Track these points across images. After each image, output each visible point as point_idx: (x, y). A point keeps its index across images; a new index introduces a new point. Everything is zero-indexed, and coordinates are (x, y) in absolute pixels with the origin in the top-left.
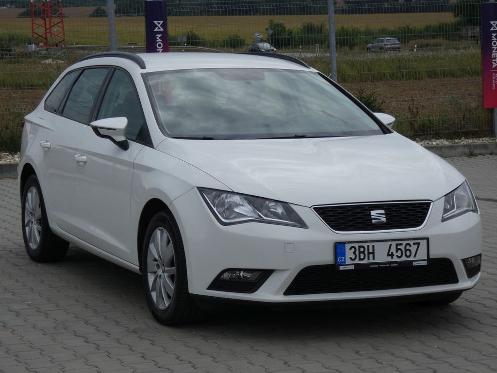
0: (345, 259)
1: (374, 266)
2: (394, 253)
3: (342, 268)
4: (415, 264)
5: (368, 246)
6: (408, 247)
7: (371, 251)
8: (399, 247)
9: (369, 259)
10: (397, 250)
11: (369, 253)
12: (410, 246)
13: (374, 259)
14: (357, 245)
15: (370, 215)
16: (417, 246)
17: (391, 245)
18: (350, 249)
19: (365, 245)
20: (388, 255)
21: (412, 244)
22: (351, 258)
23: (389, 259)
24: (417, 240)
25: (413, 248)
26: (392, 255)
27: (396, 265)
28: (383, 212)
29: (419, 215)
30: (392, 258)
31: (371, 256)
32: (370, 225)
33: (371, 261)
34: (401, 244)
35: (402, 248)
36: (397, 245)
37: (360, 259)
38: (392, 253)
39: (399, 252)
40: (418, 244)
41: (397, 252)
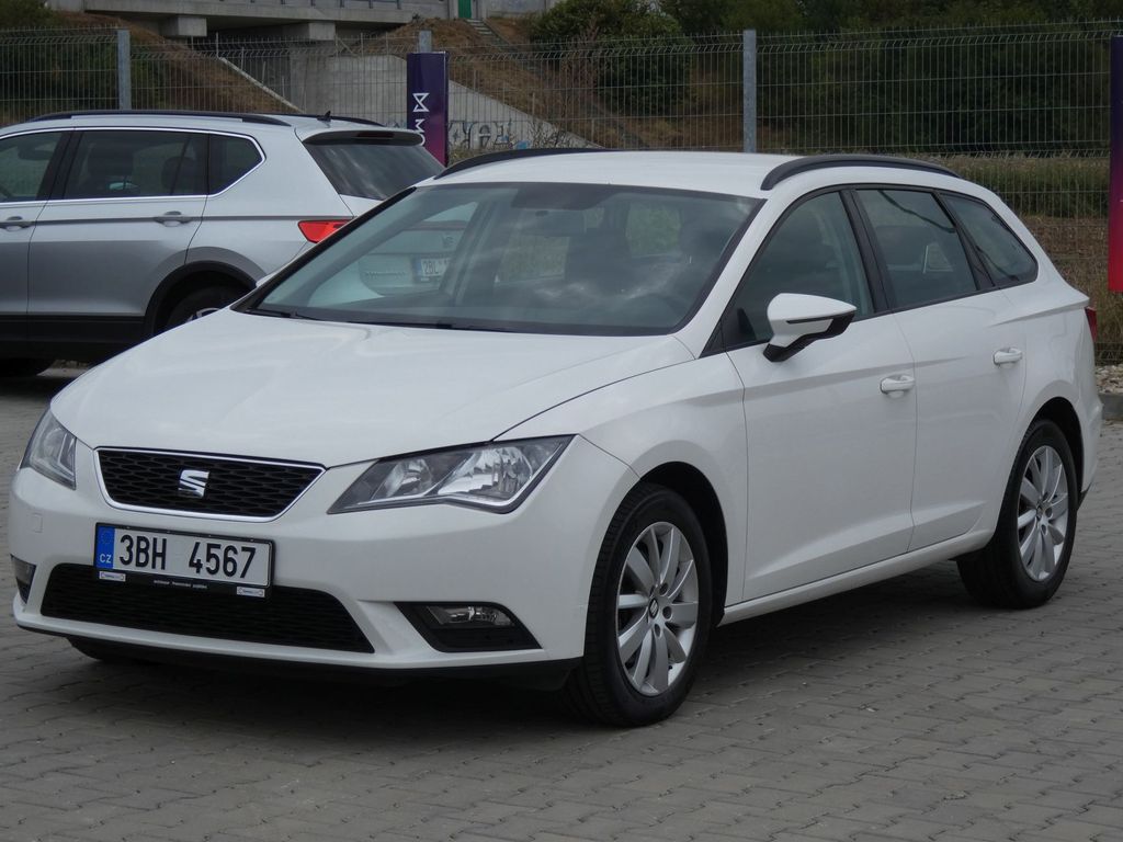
0: (112, 560)
1: (162, 582)
2: (203, 562)
3: (103, 575)
4: (240, 591)
5: (155, 540)
6: (231, 554)
7: (159, 550)
8: (213, 551)
9: (154, 567)
10: (210, 556)
11: (156, 555)
12: (236, 552)
13: (163, 567)
14: (134, 535)
15: (178, 478)
16: (249, 554)
17: (197, 544)
18: (123, 540)
19: (150, 536)
20: (191, 564)
21: (239, 549)
22: (122, 559)
23: (191, 573)
24: (250, 543)
25: (241, 558)
26: (198, 566)
27: (204, 587)
28: (205, 475)
29: (281, 492)
30: (198, 571)
31: (159, 560)
32: (172, 498)
33: (158, 571)
34: (218, 547)
35: (220, 553)
36: (210, 546)
37: (138, 564)
38: (199, 561)
39: (213, 561)
40: (252, 551)
41: (208, 560)
